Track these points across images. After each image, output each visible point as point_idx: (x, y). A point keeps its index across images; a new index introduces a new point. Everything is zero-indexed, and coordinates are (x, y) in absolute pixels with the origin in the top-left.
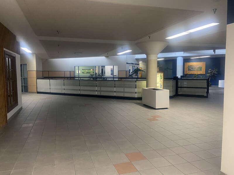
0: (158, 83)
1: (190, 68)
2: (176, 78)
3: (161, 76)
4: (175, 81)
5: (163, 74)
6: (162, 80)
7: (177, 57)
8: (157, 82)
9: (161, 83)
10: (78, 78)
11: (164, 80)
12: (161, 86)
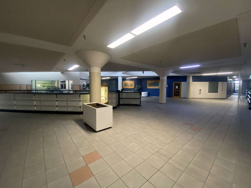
0: (103, 96)
1: (126, 85)
2: (118, 92)
3: (105, 90)
4: (118, 93)
5: (107, 88)
6: (107, 93)
7: (118, 77)
8: (101, 96)
9: (106, 96)
10: (35, 91)
11: (108, 93)
12: (106, 99)
